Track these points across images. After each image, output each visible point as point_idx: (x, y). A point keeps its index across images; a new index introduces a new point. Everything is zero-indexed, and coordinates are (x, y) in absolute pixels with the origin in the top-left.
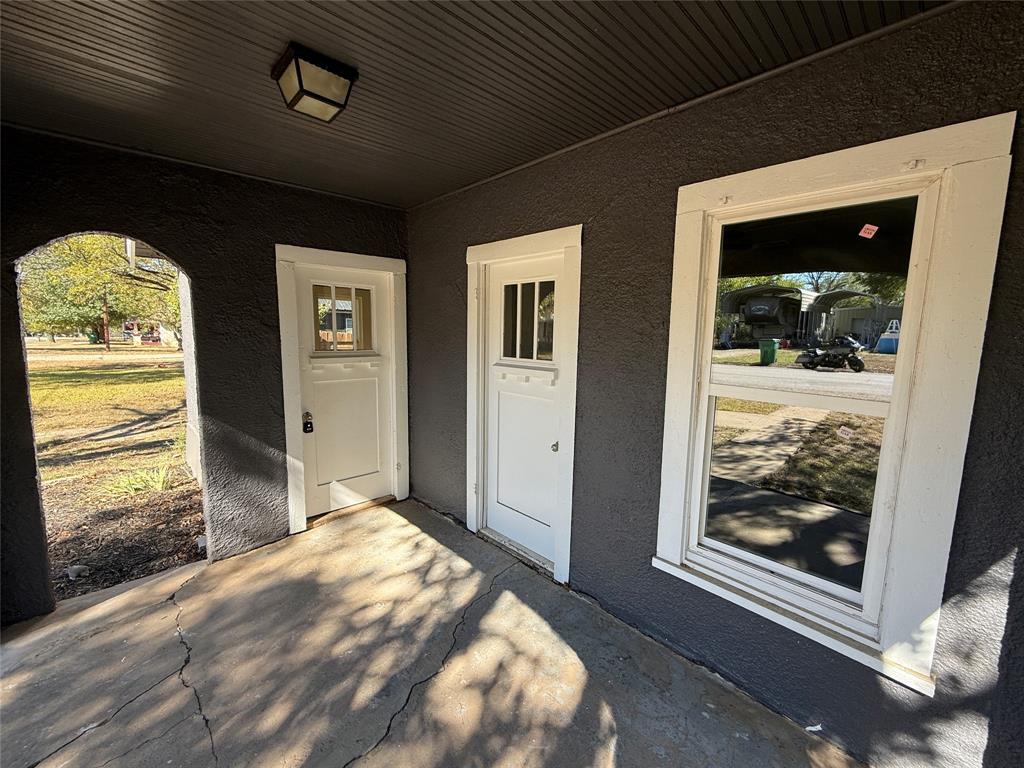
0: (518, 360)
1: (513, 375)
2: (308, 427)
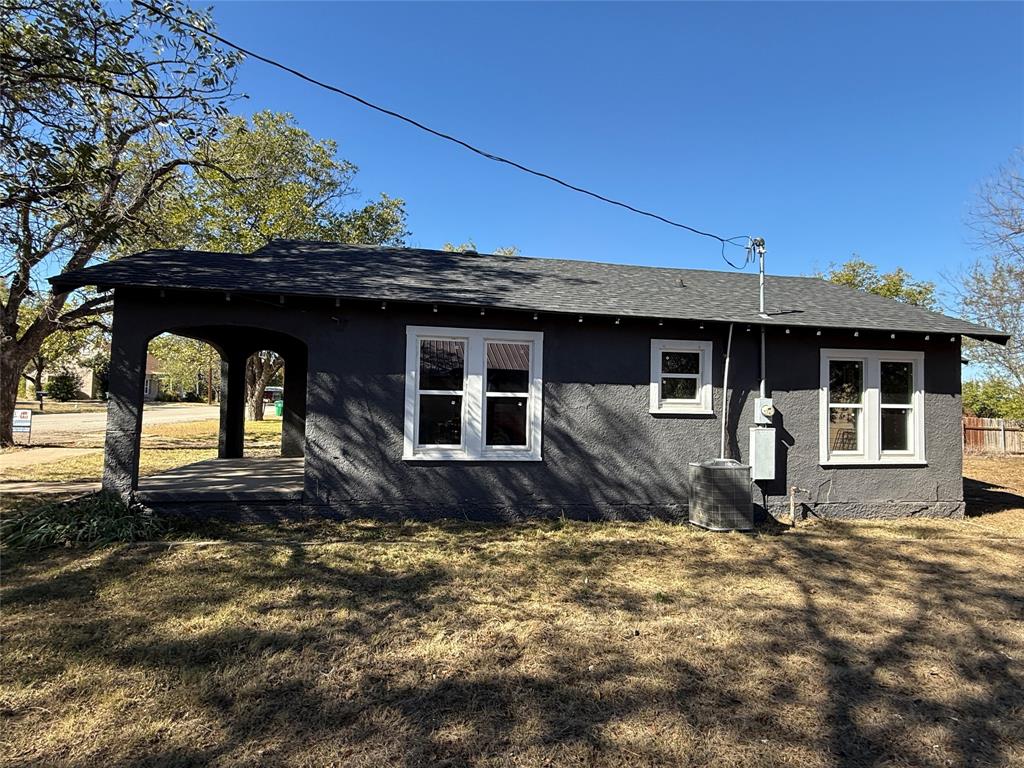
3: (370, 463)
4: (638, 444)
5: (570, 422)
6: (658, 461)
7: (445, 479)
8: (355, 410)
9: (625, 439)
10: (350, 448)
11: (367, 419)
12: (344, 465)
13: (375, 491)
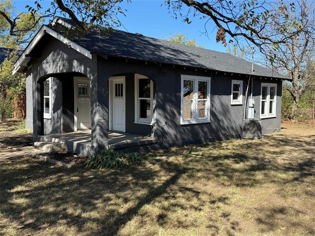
0: (118, 97)
1: (117, 99)
2: (78, 111)
3: (172, 127)
4: (228, 115)
5: (215, 109)
6: (232, 120)
7: (189, 131)
8: (168, 107)
9: (226, 113)
10: (167, 121)
11: (171, 110)
12: (166, 128)
13: (173, 137)
